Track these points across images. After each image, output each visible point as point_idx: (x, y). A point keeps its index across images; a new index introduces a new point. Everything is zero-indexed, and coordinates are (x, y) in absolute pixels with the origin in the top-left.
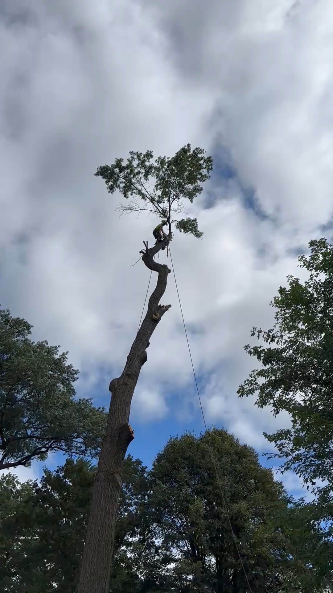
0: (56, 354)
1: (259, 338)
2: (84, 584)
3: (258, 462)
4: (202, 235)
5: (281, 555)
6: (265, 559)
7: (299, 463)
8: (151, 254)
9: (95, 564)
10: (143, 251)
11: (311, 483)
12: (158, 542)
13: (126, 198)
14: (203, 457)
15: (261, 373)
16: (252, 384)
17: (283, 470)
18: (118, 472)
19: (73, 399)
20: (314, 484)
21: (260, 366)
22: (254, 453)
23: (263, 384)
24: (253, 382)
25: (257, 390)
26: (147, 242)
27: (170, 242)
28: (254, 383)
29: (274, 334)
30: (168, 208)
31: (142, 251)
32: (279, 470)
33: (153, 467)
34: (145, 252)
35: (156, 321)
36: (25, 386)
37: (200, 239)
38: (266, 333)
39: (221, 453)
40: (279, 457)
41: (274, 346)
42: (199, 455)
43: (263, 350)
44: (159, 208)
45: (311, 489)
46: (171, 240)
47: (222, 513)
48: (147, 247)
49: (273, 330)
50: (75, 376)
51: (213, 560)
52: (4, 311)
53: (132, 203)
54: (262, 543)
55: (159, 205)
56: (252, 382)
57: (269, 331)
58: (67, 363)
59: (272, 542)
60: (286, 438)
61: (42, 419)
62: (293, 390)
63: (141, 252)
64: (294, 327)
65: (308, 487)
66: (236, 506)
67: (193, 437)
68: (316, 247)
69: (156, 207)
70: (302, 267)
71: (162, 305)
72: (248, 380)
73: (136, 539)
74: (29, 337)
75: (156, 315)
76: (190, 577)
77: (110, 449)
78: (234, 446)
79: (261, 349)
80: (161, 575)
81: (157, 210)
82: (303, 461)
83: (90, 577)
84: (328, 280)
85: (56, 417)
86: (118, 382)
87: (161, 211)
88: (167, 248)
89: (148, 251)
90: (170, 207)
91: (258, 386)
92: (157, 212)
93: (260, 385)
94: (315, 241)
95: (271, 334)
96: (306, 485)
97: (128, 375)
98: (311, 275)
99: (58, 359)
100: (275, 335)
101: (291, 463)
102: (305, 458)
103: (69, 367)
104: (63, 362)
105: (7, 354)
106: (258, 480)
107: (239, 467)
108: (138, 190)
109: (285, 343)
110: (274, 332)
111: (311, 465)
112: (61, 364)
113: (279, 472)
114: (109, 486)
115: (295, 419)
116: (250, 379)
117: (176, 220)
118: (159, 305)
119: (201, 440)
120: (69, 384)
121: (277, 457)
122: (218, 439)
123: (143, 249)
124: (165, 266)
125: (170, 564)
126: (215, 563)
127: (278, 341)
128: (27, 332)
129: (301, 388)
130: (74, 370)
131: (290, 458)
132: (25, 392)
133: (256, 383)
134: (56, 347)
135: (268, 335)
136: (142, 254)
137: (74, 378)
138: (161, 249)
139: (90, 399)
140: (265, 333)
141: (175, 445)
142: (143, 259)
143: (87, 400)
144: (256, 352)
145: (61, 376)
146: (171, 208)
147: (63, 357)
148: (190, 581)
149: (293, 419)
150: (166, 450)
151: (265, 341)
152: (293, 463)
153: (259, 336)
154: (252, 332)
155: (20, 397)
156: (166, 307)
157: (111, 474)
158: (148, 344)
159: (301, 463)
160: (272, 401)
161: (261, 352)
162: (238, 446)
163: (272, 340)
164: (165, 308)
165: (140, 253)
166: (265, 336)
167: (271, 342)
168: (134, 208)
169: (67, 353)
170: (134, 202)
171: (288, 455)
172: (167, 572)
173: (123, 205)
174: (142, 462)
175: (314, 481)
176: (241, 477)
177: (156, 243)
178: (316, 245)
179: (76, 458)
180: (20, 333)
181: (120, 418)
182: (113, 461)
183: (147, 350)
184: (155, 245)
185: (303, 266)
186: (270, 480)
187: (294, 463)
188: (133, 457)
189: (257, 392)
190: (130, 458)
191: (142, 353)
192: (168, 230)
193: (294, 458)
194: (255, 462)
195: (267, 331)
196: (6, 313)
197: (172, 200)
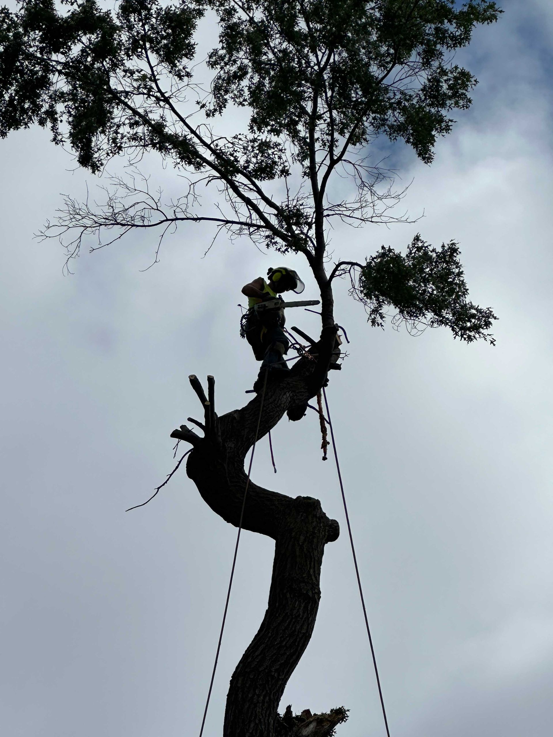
4: (488, 324)
8: (230, 445)
10: (191, 426)
13: (88, 170)
26: (211, 381)
27: (331, 374)
30: (311, 202)
31: (183, 427)
34: (200, 433)
37: (479, 343)
44: (262, 206)
46: (338, 367)
48: (209, 408)
53: (122, 192)
55: (259, 191)
63: (183, 434)
69: (248, 201)
71: (296, 712)
81: (255, 216)
87: (274, 221)
88: (320, 412)
90: (318, 195)
92: (259, 227)
108: (150, 124)
117: (353, 264)
118: (281, 711)
123: (191, 420)
136: (187, 446)
138: (285, 416)
142: (191, 473)
146: (325, 204)
164: (312, 726)
165: (176, 440)
168: (131, 212)
170: (130, 185)
173: (80, 203)
177: (257, 387)
184: (254, 395)
192: (320, 317)
197: (328, 162)
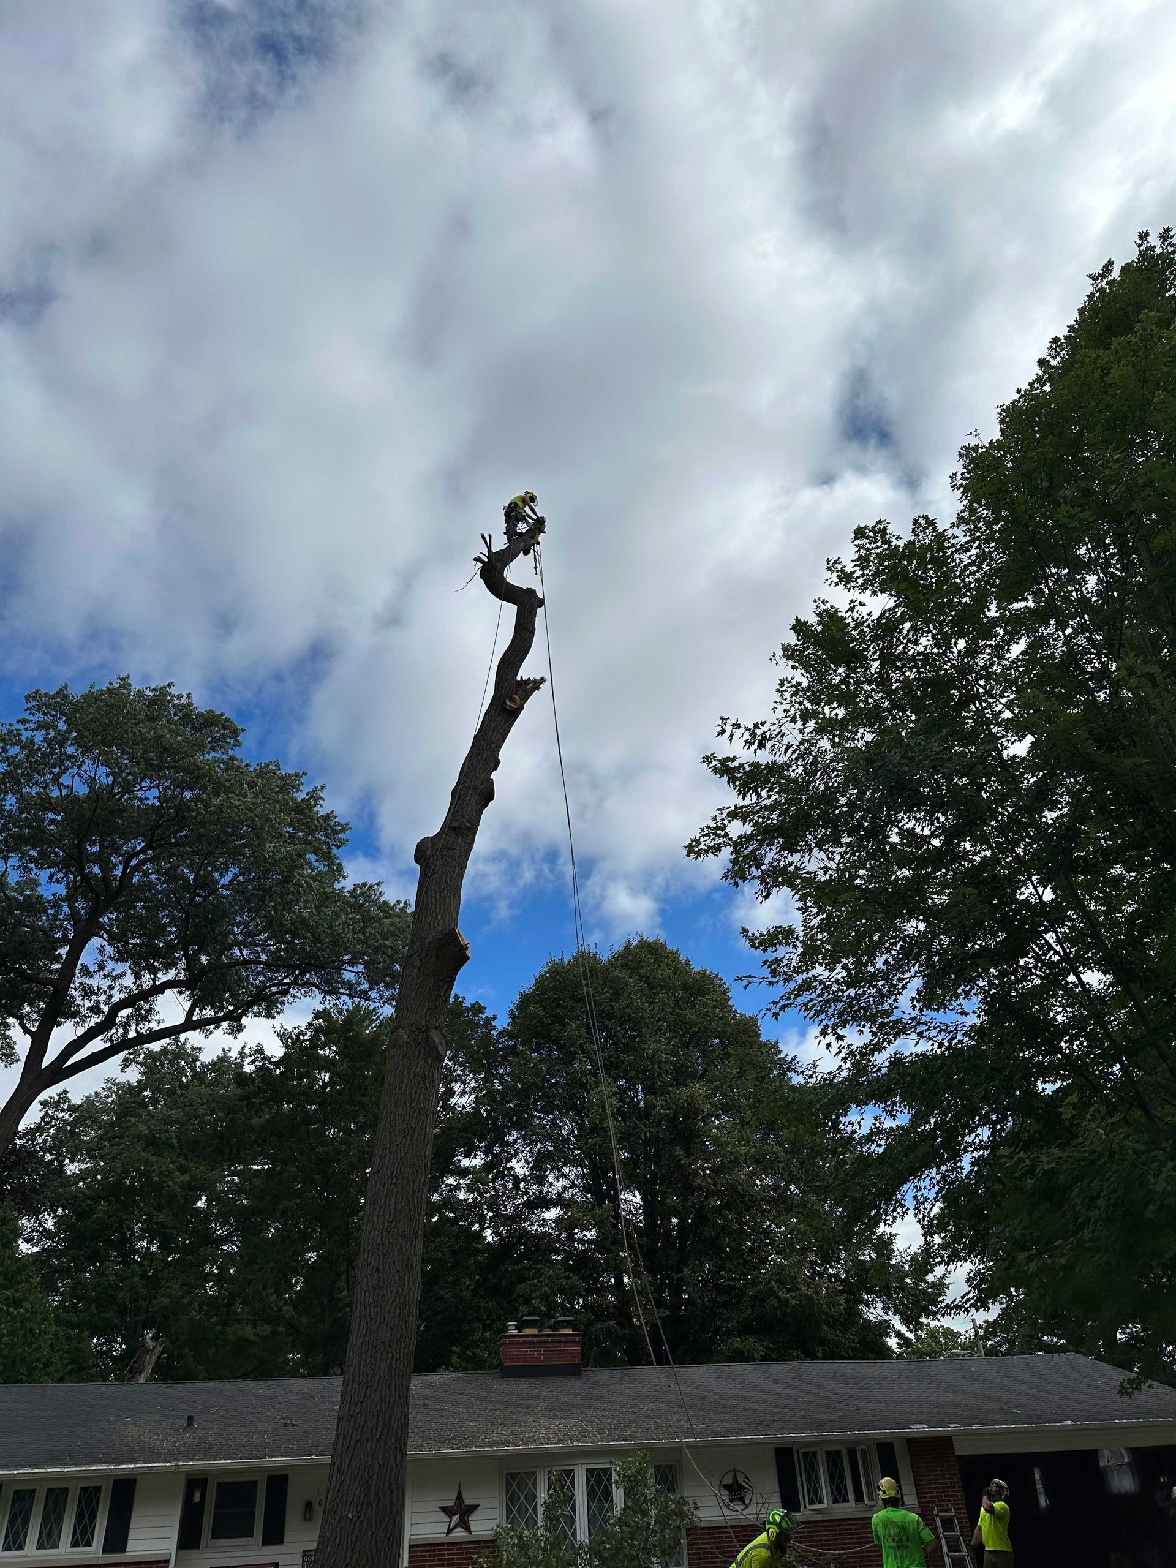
0: (298, 791)
1: (731, 740)
2: (369, 1251)
3: (730, 1003)
5: (776, 1188)
6: (743, 1196)
7: (810, 997)
8: (498, 564)
9: (392, 1211)
10: (481, 556)
11: (835, 1037)
12: (520, 1168)
14: (616, 995)
15: (736, 814)
16: (716, 834)
17: (776, 1010)
18: (436, 1028)
19: (343, 888)
20: (840, 1038)
21: (732, 799)
22: (721, 986)
23: (740, 837)
24: (718, 832)
25: (726, 846)
26: (490, 537)
27: (542, 536)
28: (722, 833)
29: (765, 732)
31: (478, 556)
32: (767, 1009)
33: (510, 1020)
34: (486, 560)
35: (514, 714)
36: (234, 855)
38: (750, 730)
39: (652, 987)
40: (770, 983)
41: (764, 757)
42: (608, 993)
43: (741, 765)
45: (834, 1049)
47: (656, 1107)
48: (489, 549)
49: (763, 724)
50: (341, 836)
51: (637, 1199)
52: (180, 697)
54: (736, 1162)
56: (717, 830)
57: (756, 726)
58: (322, 810)
59: (758, 1162)
60: (787, 944)
61: (274, 927)
62: (802, 849)
63: (478, 559)
64: (814, 714)
65: (829, 1046)
66: (684, 1092)
67: (595, 955)
68: (867, 541)
70: (833, 585)
71: (525, 678)
72: (708, 827)
73: (477, 1162)
74: (237, 753)
75: (512, 700)
76: (591, 1234)
77: (419, 981)
78: (681, 972)
79: (736, 764)
80: (527, 1233)
82: (818, 992)
83: (382, 1237)
84: (887, 615)
85: (304, 922)
86: (434, 845)
88: (535, 551)
89: (493, 559)
91: (730, 839)
93: (734, 839)
94: (866, 527)
95: (759, 732)
96: (825, 1041)
97: (454, 829)
98: (852, 601)
99: (303, 800)
100: (768, 734)
101: (792, 996)
102: (822, 986)
103: (327, 818)
104: (315, 806)
105: (192, 789)
106: (728, 1040)
107: (689, 1014)
109: (786, 751)
110: (765, 728)
111: (837, 999)
112: (311, 810)
113: (769, 1014)
114: (419, 1055)
115: (805, 905)
116: (712, 825)
118: (519, 678)
119: (612, 963)
120: (329, 853)
121: (765, 983)
122: (646, 960)
123: (481, 553)
124: (531, 592)
125: (547, 1208)
126: (641, 1206)
127: (773, 746)
128: (232, 741)
129: (820, 845)
130: (339, 825)
131: (792, 985)
132: (233, 870)
133: (726, 834)
134: (297, 775)
135: (753, 735)
136: (480, 565)
137: (340, 841)
138: (521, 553)
139: (378, 884)
140: (747, 729)
141: (559, 974)
142: (482, 577)
143: (371, 886)
144: (725, 768)
145: (310, 837)
147: (315, 797)
148: (589, 1242)
149: (800, 904)
150: (540, 983)
151: (746, 747)
152: (797, 996)
153: (732, 735)
154: (719, 729)
155: (225, 880)
156: (535, 681)
157: (423, 1032)
158: (498, 763)
159: (814, 996)
160: (757, 873)
161: (736, 769)
162: (688, 973)
163: (761, 746)
164: (532, 684)
165: (475, 562)
166: (747, 736)
167: (758, 750)
169: (323, 787)
171: (788, 979)
172: (543, 1225)
174: (485, 1008)
175: (840, 1032)
176: (693, 1035)
177: (509, 540)
178: (868, 537)
179: (346, 1003)
180: (217, 744)
181: (439, 917)
182: (427, 1005)
183: (494, 776)
184: (507, 544)
185: (837, 584)
186: (755, 1038)
187: (801, 995)
188: (464, 998)
189: (727, 853)
190: (458, 1002)
191: (483, 783)
193: (801, 986)
194: (723, 1002)
195: (751, 726)
196: (184, 701)
